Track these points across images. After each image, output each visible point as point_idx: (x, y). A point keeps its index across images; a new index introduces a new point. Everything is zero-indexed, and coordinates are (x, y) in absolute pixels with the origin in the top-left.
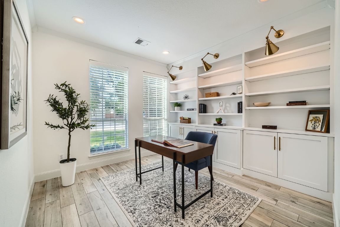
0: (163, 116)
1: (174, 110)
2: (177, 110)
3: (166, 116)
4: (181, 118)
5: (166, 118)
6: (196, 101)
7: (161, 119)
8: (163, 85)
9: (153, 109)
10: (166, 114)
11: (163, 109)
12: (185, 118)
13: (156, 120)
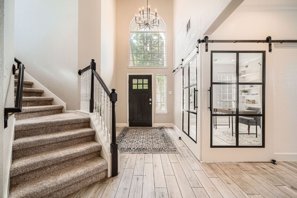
0: (233, 99)
1: (242, 95)
2: (244, 95)
3: (235, 99)
4: (246, 100)
5: (235, 100)
6: (258, 88)
7: (231, 101)
8: (233, 79)
9: (225, 94)
10: (235, 98)
11: (233, 94)
12: (250, 100)
13: (227, 101)
